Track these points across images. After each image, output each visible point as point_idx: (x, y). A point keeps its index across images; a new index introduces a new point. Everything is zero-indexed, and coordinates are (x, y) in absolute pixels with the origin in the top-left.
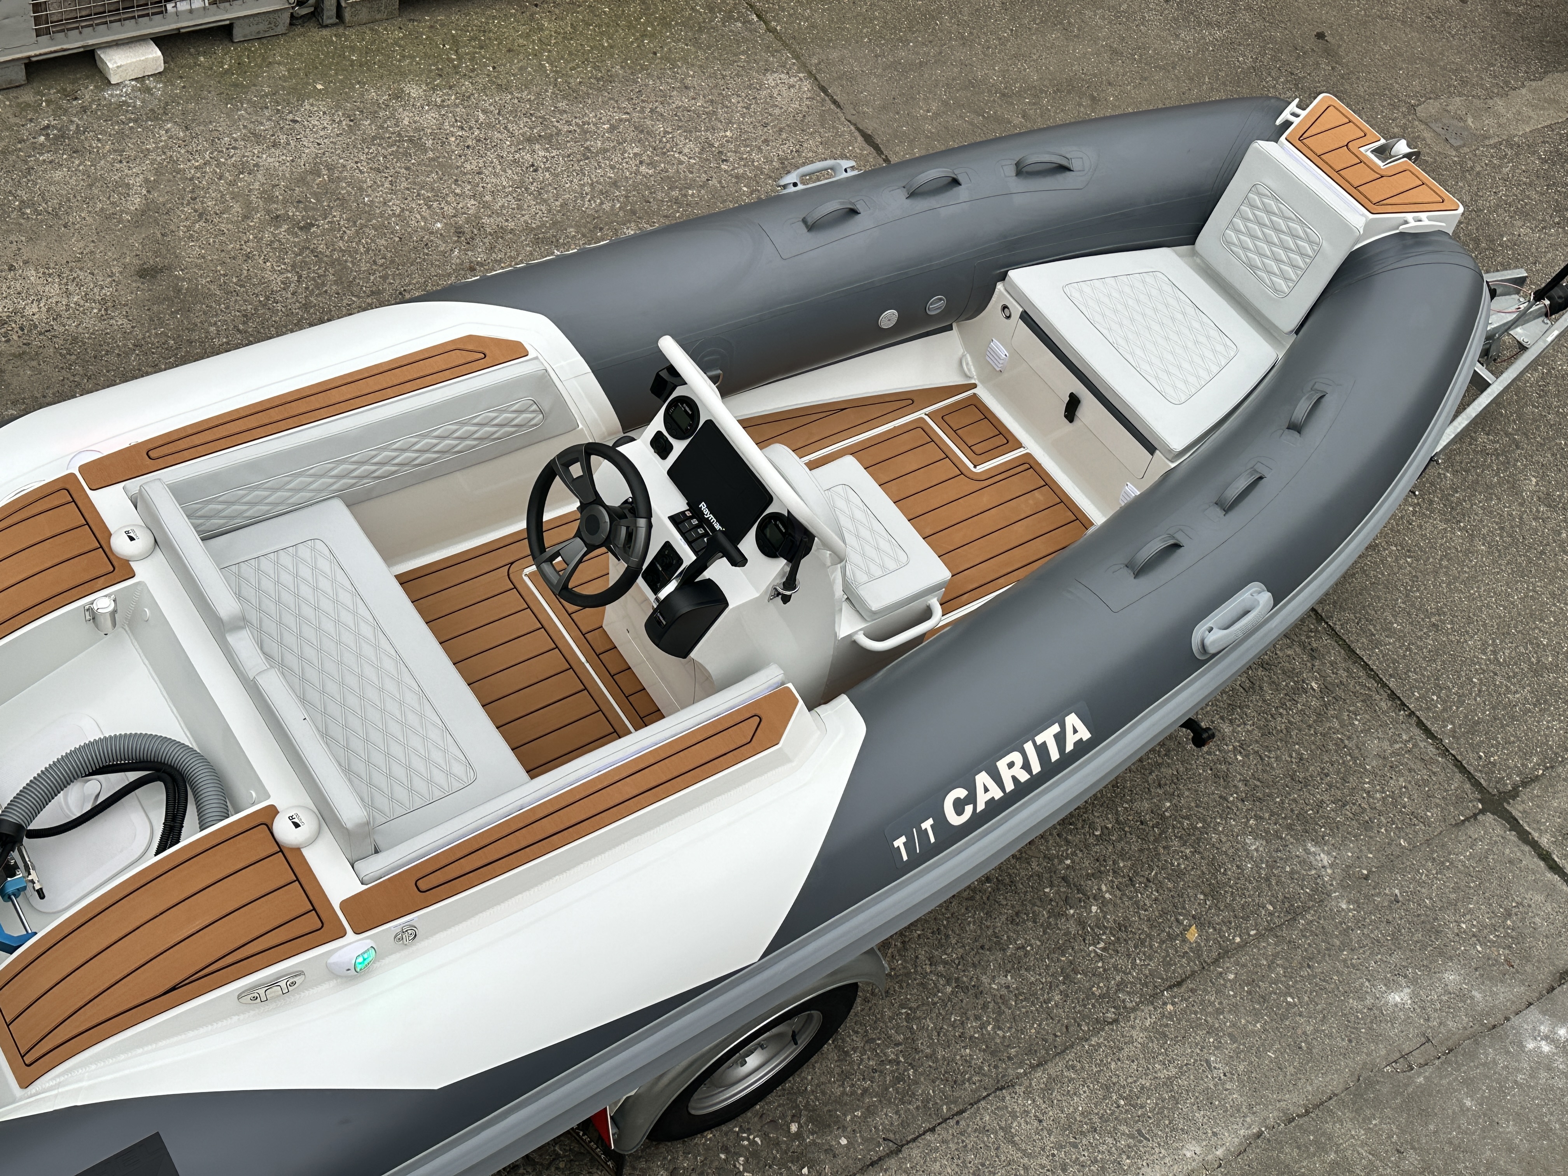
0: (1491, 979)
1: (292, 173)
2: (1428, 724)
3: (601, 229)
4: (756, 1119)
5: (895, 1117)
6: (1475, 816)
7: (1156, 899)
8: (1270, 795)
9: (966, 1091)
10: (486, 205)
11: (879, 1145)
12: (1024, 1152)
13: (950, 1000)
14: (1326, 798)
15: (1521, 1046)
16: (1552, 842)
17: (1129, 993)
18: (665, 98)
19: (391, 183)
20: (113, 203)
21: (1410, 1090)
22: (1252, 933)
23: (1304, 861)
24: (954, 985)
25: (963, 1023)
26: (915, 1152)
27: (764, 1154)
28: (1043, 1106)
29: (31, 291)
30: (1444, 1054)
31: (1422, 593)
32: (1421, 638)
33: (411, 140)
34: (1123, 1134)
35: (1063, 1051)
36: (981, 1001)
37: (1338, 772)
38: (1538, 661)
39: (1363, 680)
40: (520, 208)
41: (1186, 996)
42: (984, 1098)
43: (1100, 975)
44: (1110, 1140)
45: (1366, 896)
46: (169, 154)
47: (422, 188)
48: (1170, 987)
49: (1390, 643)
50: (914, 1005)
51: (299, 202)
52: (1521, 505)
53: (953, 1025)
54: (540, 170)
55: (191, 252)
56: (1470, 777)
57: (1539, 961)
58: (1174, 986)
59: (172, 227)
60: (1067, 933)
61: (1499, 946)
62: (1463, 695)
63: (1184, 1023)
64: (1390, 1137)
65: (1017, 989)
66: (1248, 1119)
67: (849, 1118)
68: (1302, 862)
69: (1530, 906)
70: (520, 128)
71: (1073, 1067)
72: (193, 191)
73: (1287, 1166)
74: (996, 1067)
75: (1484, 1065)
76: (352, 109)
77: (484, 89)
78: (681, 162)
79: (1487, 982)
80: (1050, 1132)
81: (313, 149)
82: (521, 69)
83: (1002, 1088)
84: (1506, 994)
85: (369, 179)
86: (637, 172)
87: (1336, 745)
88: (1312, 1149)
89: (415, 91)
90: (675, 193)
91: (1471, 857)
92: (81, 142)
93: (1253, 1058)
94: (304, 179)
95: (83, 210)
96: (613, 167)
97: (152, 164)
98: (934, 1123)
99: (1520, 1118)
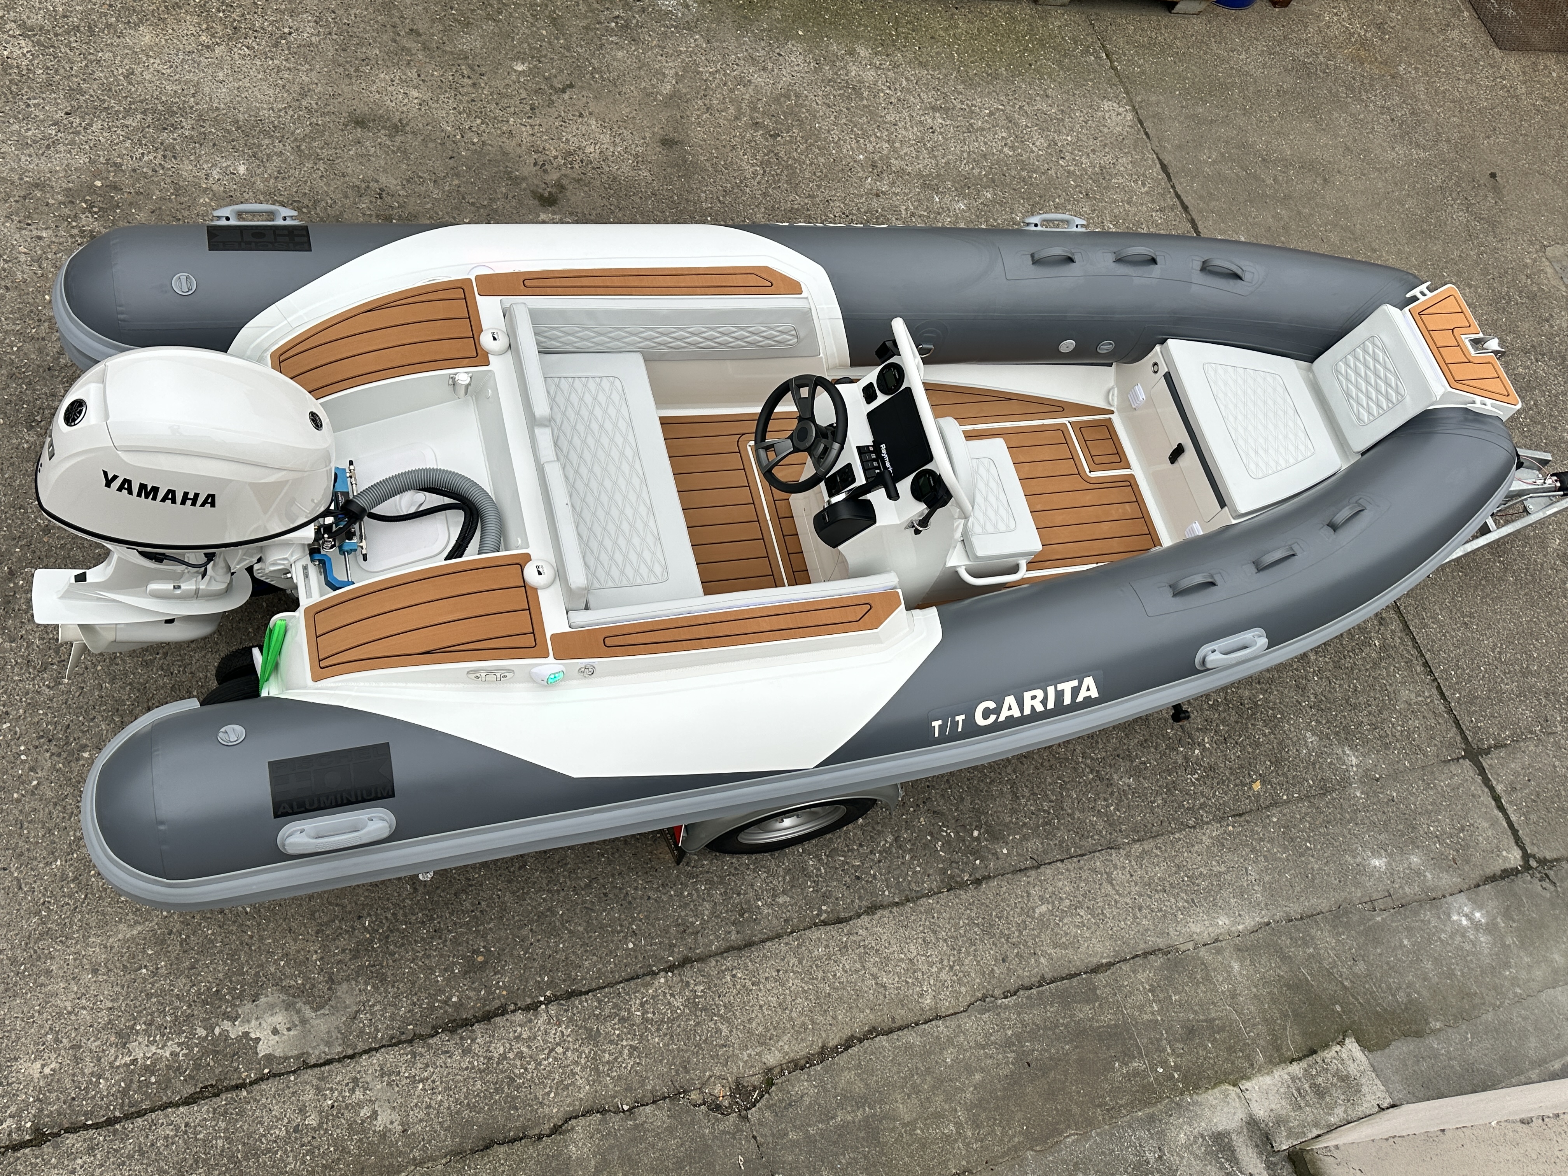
0: (1440, 868)
1: (772, 93)
2: (1444, 690)
3: (969, 188)
4: (954, 821)
5: (1040, 846)
6: (1458, 759)
7: (1238, 757)
8: (1329, 709)
9: (1088, 843)
10: (895, 150)
11: (1027, 860)
13: (1090, 783)
14: (1365, 720)
15: (1449, 916)
16: (1504, 791)
17: (1206, 812)
18: (1031, 100)
19: (836, 117)
20: (653, 85)
21: (1371, 923)
22: (1296, 795)
23: (1340, 758)
24: (1095, 774)
25: (1095, 800)
26: (1048, 871)
27: (954, 844)
28: (1135, 867)
29: (591, 136)
30: (1398, 907)
32: (1454, 630)
33: (854, 89)
34: (1182, 899)
35: (1155, 837)
36: (1110, 790)
37: (1377, 706)
38: (1527, 667)
39: (1409, 647)
40: (917, 157)
41: (1243, 824)
42: (1099, 851)
43: (1190, 795)
44: (1173, 900)
45: (1374, 792)
46: (694, 58)
47: (855, 126)
48: (1234, 816)
49: (1433, 628)
50: (1066, 779)
51: (773, 116)
53: (1089, 799)
54: (936, 133)
55: (697, 134)
56: (1462, 732)
57: (1474, 865)
58: (1237, 815)
59: (688, 113)
60: (1176, 762)
61: (1451, 848)
62: (1472, 676)
63: (1237, 840)
64: (1350, 949)
65: (1135, 789)
66: (1263, 912)
67: (1011, 838)
68: (1339, 759)
69: (1478, 828)
70: (929, 97)
71: (1160, 848)
72: (705, 90)
73: (1281, 948)
74: (1110, 834)
75: (1422, 921)
76: (819, 55)
77: (910, 63)
78: (1032, 151)
79: (1437, 869)
80: (1136, 884)
81: (788, 79)
82: (937, 53)
83: (1112, 848)
84: (1447, 880)
85: (821, 110)
86: (1001, 151)
87: (1381, 687)
88: (1299, 942)
89: (863, 52)
90: (1024, 174)
91: (1448, 785)
92: (638, 34)
93: (1276, 875)
94: (779, 100)
95: (632, 85)
96: (985, 143)
97: (682, 62)
98: (1064, 857)
99: (1437, 961)
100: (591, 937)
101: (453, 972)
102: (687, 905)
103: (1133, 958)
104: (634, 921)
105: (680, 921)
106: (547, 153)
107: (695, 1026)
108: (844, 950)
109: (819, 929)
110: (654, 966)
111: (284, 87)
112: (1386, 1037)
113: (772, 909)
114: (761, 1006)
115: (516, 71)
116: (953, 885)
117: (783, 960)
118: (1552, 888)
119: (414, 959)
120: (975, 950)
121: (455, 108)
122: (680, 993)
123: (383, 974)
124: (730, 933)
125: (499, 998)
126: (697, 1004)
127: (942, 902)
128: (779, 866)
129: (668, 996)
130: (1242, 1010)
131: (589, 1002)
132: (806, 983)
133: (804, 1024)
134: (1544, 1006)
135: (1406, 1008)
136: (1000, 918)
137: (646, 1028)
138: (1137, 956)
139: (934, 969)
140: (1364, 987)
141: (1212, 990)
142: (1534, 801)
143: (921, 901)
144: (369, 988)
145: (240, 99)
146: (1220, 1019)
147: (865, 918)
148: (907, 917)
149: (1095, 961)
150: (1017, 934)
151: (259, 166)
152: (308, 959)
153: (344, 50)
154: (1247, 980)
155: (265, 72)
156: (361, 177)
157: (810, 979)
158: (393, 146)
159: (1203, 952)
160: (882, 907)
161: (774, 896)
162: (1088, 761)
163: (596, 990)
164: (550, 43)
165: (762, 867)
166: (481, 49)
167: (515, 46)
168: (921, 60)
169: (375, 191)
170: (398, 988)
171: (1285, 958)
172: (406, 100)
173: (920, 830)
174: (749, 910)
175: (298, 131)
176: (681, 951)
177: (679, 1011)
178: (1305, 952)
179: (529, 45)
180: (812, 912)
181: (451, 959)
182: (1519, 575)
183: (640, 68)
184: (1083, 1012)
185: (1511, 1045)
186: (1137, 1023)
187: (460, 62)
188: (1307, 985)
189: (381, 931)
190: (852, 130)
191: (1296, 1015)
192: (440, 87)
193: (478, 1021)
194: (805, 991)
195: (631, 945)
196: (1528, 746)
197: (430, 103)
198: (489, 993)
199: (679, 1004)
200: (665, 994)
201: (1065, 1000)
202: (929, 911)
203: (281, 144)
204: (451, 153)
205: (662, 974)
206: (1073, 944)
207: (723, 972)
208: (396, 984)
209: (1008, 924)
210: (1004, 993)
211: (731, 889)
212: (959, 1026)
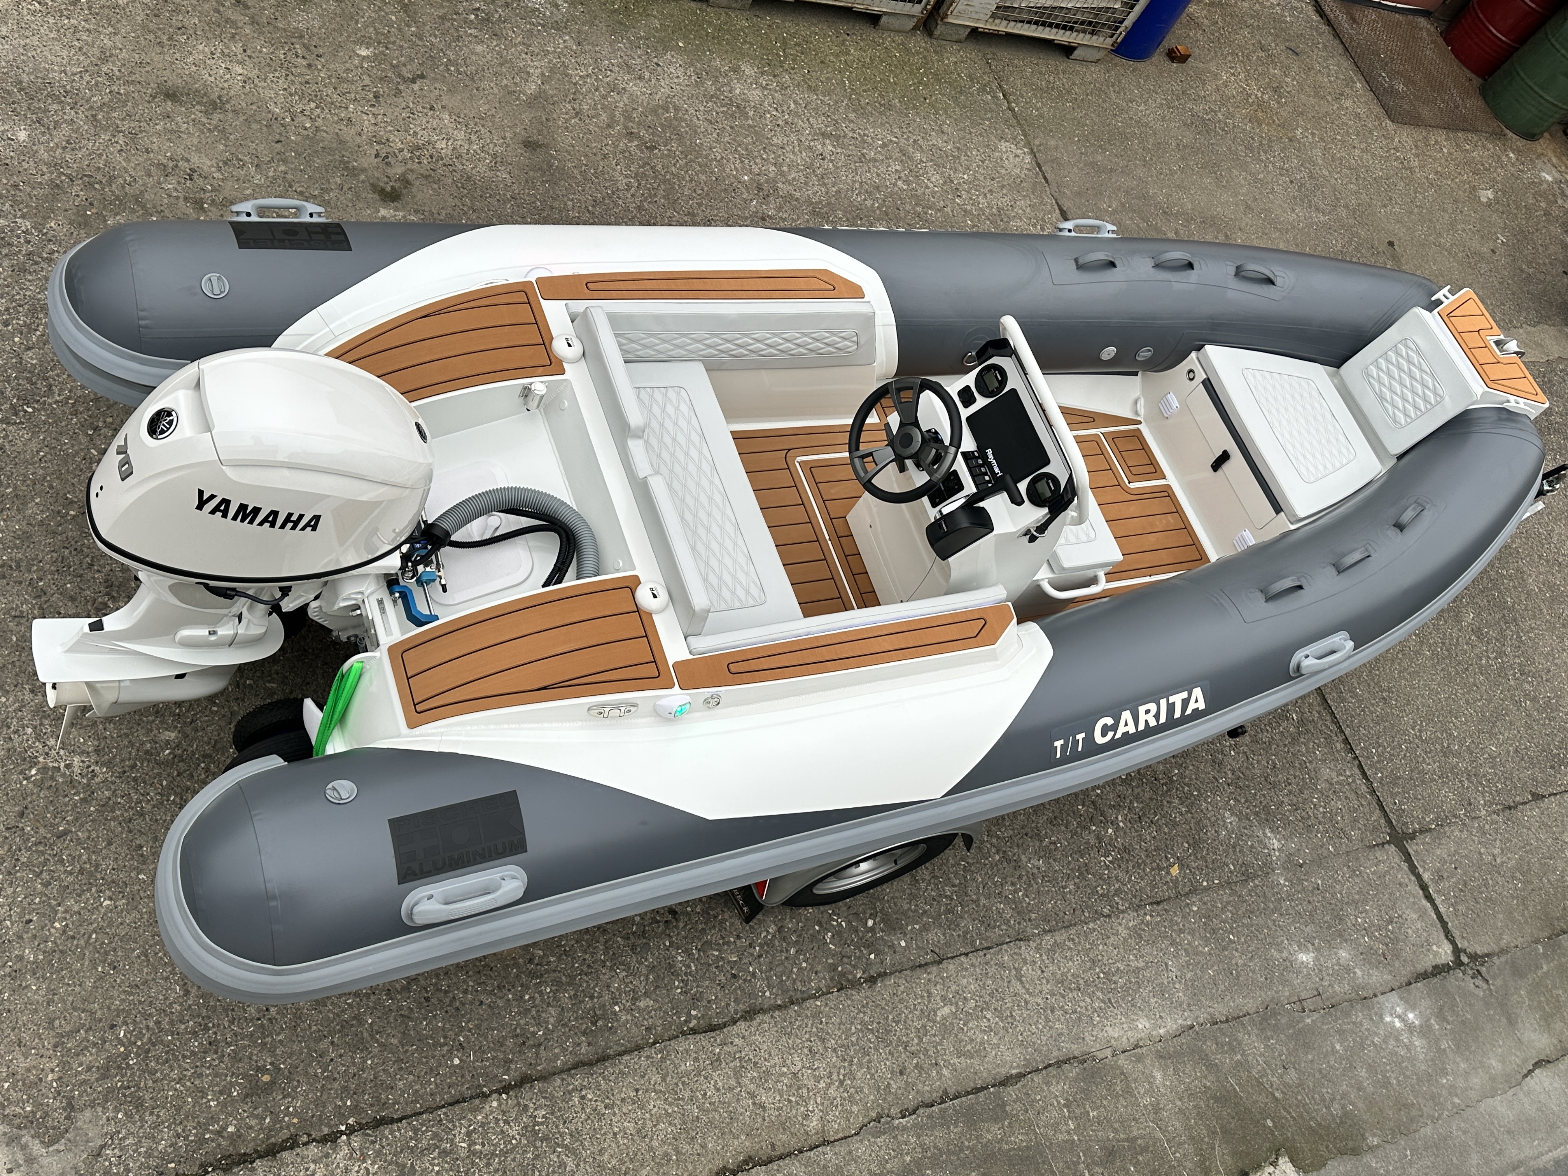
0: (1370, 964)
1: (648, 104)
2: (1366, 768)
3: (861, 219)
4: (845, 908)
5: (942, 937)
6: (1383, 844)
7: (1154, 837)
8: (1248, 786)
9: (994, 935)
10: (783, 174)
11: (928, 954)
12: (1027, 990)
13: (996, 865)
14: (1286, 800)
15: (1381, 1018)
16: (1431, 879)
17: (1122, 899)
18: (926, 135)
19: (718, 135)
20: (515, 83)
21: (1301, 1026)
22: (1216, 882)
23: (1261, 841)
24: (1001, 855)
25: (1002, 885)
26: (951, 967)
27: (846, 935)
28: (1047, 962)
29: (444, 131)
30: (1328, 1007)
31: (1380, 673)
32: (1373, 705)
33: (738, 107)
34: (1098, 998)
35: (1068, 927)
36: (1017, 873)
37: (1298, 785)
38: (1448, 747)
39: (1328, 723)
40: (806, 183)
41: (1161, 913)
42: (1007, 943)
43: (1104, 880)
44: (1088, 1000)
45: (1298, 879)
46: (563, 59)
47: (740, 145)
48: (1151, 904)
49: (1351, 702)
50: (971, 861)
51: (649, 127)
52: (1460, 630)
53: (995, 884)
54: (826, 161)
55: (565, 139)
56: (1386, 815)
57: (1404, 961)
58: (1155, 903)
59: (555, 116)
60: (1088, 843)
61: (1380, 942)
62: (1393, 755)
63: (1156, 932)
64: (1280, 1055)
65: (1045, 872)
66: (1186, 1014)
67: (909, 928)
68: (1260, 842)
69: (1406, 920)
70: (819, 123)
71: (1073, 940)
72: (574, 93)
73: (1207, 1055)
74: (1019, 923)
75: (1354, 1023)
76: (700, 69)
77: (798, 86)
78: (928, 187)
79: (1367, 965)
80: (1048, 982)
81: (667, 90)
82: (827, 78)
83: (1021, 940)
84: (1378, 977)
85: (703, 126)
86: (895, 185)
87: (1300, 764)
88: (1226, 1048)
89: (749, 70)
90: (919, 209)
91: (1373, 873)
92: (501, 29)
93: (1198, 971)
94: (656, 111)
95: (492, 81)
96: (878, 175)
97: (549, 63)
98: (968, 950)
99: (1371, 1069)
100: (407, 1051)
101: (230, 1095)
102: (528, 1011)
103: (1046, 1068)
104: (462, 1031)
105: (518, 1031)
106: (391, 144)
107: (533, 1159)
108: (715, 1064)
109: (687, 1039)
110: (484, 1086)
111: (80, 49)
112: (1321, 1156)
113: (632, 1015)
114: (615, 1134)
115: (358, 55)
116: (844, 984)
117: (643, 1077)
118: (1485, 986)
119: (180, 1079)
120: (869, 1061)
121: (285, 89)
122: (516, 1119)
123: (139, 1098)
124: (579, 1044)
125: (288, 1128)
126: (536, 1133)
127: (831, 1004)
128: (640, 963)
129: (501, 1123)
130: (1167, 1127)
131: (403, 1131)
132: (670, 1104)
133: (666, 1154)
134: (1484, 1118)
135: (1342, 1122)
136: (897, 1023)
137: (473, 1163)
138: (1050, 1065)
139: (822, 1085)
140: (1296, 1099)
141: (1133, 1105)
142: (1461, 890)
143: (807, 1004)
144: (120, 1116)
145: (25, 58)
146: (1143, 1137)
147: (742, 1025)
148: (790, 1023)
149: (1003, 1071)
150: (916, 1041)
151: (43, 134)
152: (41, 1080)
153: (156, 16)
154: (1171, 1092)
155: (58, 31)
156: (168, 154)
157: (675, 1099)
158: (209, 124)
159: (1122, 1060)
160: (762, 1011)
161: (635, 999)
162: (994, 840)
163: (411, 1116)
164: (399, 29)
165: (620, 964)
166: (320, 28)
167: (359, 29)
168: (810, 83)
169: (184, 171)
170: (158, 1116)
171: (1211, 1067)
172: (228, 76)
173: (807, 919)
174: (604, 1017)
175: (95, 99)
176: (519, 1067)
177: (514, 1142)
178: (1232, 1059)
179: (375, 29)
180: (679, 1018)
181: (229, 1078)
182: (1436, 650)
183: (501, 65)
184: (992, 1132)
185: (1452, 1164)
186: (1051, 1144)
187: (294, 40)
188: (1236, 1097)
189: (139, 1043)
190: (736, 150)
191: (1225, 1131)
192: (269, 65)
193: (260, 1157)
194: (668, 1115)
195: (457, 1061)
196: (1452, 831)
197: (256, 81)
198: (276, 1120)
199: (514, 1133)
200: (497, 1120)
201: (971, 1118)
202: (817, 1015)
203: (73, 112)
204: (278, 137)
205: (495, 1096)
206: (980, 1052)
207: (570, 1092)
208: (156, 1111)
209: (906, 1029)
210: (901, 1112)
211: (583, 991)
212: (850, 1152)
